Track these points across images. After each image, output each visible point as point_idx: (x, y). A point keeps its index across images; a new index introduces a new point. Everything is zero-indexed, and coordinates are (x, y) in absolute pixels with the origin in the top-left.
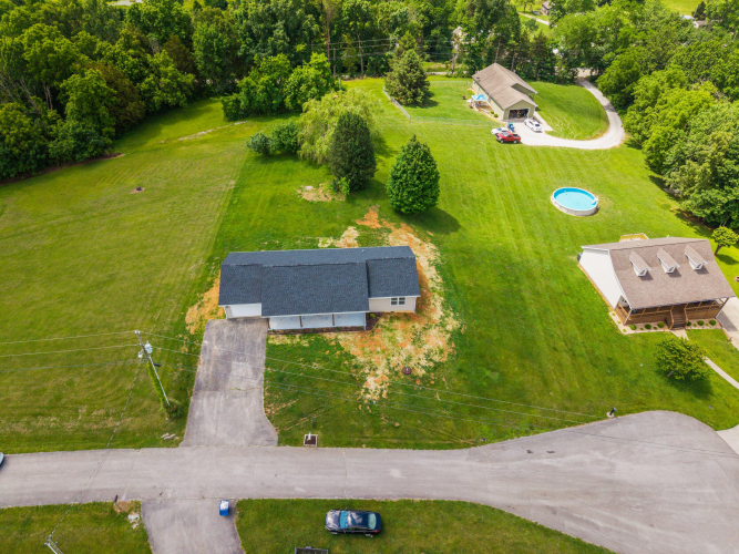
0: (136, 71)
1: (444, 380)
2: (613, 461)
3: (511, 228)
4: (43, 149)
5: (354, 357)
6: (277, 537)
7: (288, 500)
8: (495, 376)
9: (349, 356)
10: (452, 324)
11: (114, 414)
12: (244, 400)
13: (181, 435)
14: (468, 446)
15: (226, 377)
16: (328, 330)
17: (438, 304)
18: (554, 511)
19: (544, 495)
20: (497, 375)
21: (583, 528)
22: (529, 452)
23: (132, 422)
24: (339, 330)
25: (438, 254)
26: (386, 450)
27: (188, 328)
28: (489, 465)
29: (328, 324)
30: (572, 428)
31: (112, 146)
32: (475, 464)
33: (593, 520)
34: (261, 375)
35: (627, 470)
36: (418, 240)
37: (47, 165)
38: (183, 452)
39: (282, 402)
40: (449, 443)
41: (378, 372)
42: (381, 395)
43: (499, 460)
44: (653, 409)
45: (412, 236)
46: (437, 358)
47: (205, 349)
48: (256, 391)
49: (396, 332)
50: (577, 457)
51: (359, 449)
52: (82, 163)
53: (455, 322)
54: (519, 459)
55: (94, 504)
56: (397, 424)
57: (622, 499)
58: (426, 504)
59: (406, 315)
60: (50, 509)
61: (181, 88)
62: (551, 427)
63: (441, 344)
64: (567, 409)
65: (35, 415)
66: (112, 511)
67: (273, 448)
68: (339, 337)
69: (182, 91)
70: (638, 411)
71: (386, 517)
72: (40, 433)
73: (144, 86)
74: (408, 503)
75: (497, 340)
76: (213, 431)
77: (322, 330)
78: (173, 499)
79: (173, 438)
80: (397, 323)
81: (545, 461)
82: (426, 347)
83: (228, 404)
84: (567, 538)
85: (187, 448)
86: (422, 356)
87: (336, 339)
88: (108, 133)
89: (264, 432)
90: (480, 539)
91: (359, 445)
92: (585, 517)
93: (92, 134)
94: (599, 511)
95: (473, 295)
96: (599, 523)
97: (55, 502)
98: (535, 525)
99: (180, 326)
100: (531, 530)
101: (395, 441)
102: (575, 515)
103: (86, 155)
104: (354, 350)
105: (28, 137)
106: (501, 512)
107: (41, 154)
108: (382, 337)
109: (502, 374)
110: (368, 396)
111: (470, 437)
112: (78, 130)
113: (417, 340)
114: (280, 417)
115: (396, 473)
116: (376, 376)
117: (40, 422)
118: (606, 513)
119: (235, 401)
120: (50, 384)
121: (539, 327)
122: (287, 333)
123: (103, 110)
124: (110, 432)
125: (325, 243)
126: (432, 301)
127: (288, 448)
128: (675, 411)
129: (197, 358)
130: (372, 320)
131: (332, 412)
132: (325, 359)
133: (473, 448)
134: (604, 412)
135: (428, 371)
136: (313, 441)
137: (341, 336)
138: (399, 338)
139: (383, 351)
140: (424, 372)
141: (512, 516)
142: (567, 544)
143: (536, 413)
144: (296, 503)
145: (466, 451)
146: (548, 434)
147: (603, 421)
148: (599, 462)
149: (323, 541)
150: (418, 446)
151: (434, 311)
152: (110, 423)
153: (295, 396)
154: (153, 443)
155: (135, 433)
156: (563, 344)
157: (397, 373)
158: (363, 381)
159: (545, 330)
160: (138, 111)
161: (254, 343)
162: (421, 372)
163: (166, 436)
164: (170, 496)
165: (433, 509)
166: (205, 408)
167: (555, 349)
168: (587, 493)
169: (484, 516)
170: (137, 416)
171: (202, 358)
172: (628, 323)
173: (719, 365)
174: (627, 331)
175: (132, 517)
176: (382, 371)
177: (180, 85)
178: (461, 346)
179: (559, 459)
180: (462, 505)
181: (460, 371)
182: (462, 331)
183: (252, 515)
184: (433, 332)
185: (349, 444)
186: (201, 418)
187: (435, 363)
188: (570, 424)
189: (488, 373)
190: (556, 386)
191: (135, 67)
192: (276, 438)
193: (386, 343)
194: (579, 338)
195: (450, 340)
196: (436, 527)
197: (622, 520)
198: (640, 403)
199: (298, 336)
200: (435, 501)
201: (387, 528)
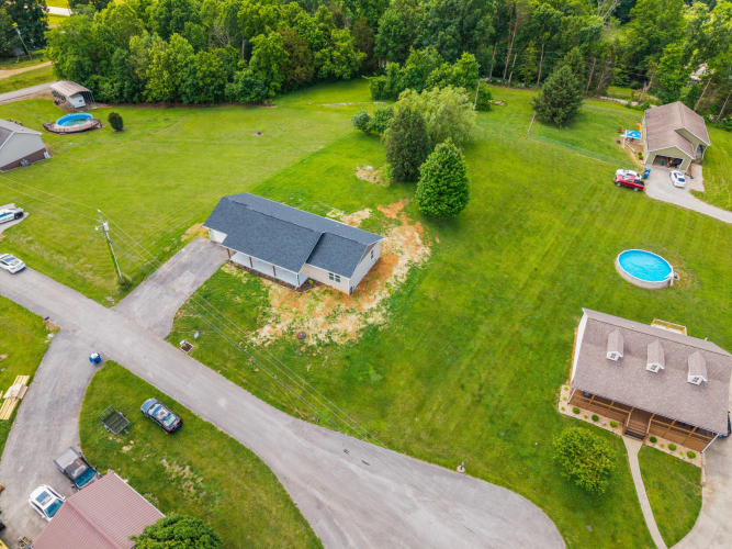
0: (317, 41)
1: (326, 357)
2: (418, 504)
3: (535, 266)
4: (221, 87)
5: (270, 306)
6: (111, 396)
8: (375, 378)
9: (267, 304)
10: (377, 319)
11: (94, 271)
12: (171, 299)
13: (117, 302)
14: (298, 416)
15: (173, 279)
16: (269, 278)
17: (379, 298)
18: (320, 505)
19: (324, 489)
20: (380, 377)
21: (332, 535)
22: (345, 451)
23: (99, 280)
24: (277, 281)
25: (426, 259)
26: (232, 383)
27: (182, 236)
28: (300, 440)
29: (270, 273)
30: (410, 458)
31: (274, 98)
32: (289, 432)
33: (347, 535)
34: (196, 288)
35: (423, 519)
36: (419, 241)
37: (224, 101)
38: (109, 313)
39: (192, 312)
40: (285, 405)
41: (278, 326)
42: (264, 343)
43: (312, 441)
44: (516, 491)
45: (417, 235)
46: (335, 338)
47: (180, 254)
48: (183, 297)
49: (320, 303)
50: (386, 481)
51: (213, 372)
52: (243, 105)
53: (380, 319)
54: (331, 451)
56: (257, 370)
57: (393, 539)
58: (222, 435)
59: (341, 293)
60: (20, 308)
61: (350, 62)
62: (390, 445)
63: (350, 329)
64: (419, 439)
65: (59, 252)
67: (160, 339)
68: (273, 287)
69: (349, 66)
70: (496, 482)
71: (187, 426)
72: (52, 263)
73: (318, 55)
74: (211, 427)
75: (409, 351)
76: (136, 309)
77: (264, 276)
78: (78, 337)
79: (111, 302)
80: (328, 297)
81: (352, 466)
82: (335, 326)
83: (160, 296)
84: (311, 533)
85: (112, 311)
86: (325, 331)
87: (269, 287)
88: (274, 86)
89: (164, 326)
90: (238, 485)
91: (215, 368)
92: (343, 529)
93: (259, 85)
94: (361, 532)
95: (423, 305)
96: (351, 542)
97: (24, 305)
98: (292, 505)
100: (286, 506)
101: (245, 381)
102: (335, 520)
103: (248, 99)
104: (275, 301)
105: (213, 75)
106: (275, 478)
107: (218, 90)
108: (305, 300)
109: (384, 380)
110: (254, 339)
111: (304, 411)
112: (248, 79)
113: (332, 317)
114: (182, 321)
115: (222, 402)
116: (274, 327)
117: (58, 257)
118: (365, 538)
119: (166, 297)
120: (81, 237)
121: (466, 361)
122: (240, 267)
123: (274, 67)
124: (84, 280)
125: (334, 214)
126: (376, 293)
127: (169, 345)
128: (540, 506)
130: (308, 285)
131: (218, 337)
132: (248, 298)
133: (301, 421)
134: (457, 464)
135: (319, 345)
136: (187, 348)
137: (275, 286)
138: (318, 309)
139: (296, 313)
140: (315, 343)
141: (280, 486)
142: (307, 537)
143: (385, 426)
144: (140, 382)
145: (291, 419)
146: (380, 449)
147: (448, 470)
148: (404, 497)
149: (135, 416)
150: (257, 394)
151: (370, 301)
152: (89, 275)
153: (204, 313)
154: (99, 299)
155: (95, 288)
156: (477, 386)
157: (292, 333)
158: (261, 327)
159: (470, 367)
160: (303, 75)
161: (211, 264)
162: (312, 342)
163: (109, 298)
164: (77, 334)
165: (226, 443)
166: (145, 292)
167: (462, 387)
168: (364, 513)
169: (259, 471)
170: (104, 278)
171: (172, 259)
172: (575, 404)
173: (650, 498)
174: (566, 410)
175: (50, 336)
176: (282, 326)
177: (349, 61)
178: (367, 339)
179: (367, 472)
180: (249, 454)
181: (348, 357)
182: (380, 329)
183: (109, 373)
184: (353, 317)
185: (209, 364)
186: (137, 297)
187: (331, 341)
188: (410, 453)
189: (372, 372)
190: (428, 416)
191: (318, 37)
192: (168, 334)
193: (304, 308)
194: (501, 392)
195: (362, 330)
196: (215, 455)
198: (508, 478)
199: (245, 272)
200: (232, 439)
201: (181, 434)
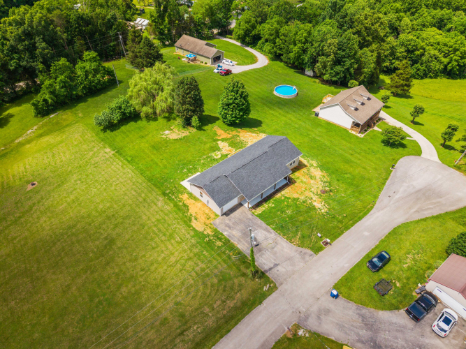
1: (337, 187)
2: (411, 183)
5: (298, 198)
6: (362, 290)
7: (348, 272)
9: (295, 200)
10: (314, 163)
11: (227, 299)
12: (279, 246)
13: (271, 282)
14: (372, 207)
18: (418, 212)
20: (349, 175)
21: (430, 211)
22: (390, 197)
23: (241, 295)
26: (353, 228)
27: (205, 233)
32: (382, 212)
33: (429, 207)
34: (272, 231)
35: (417, 184)
36: (255, 134)
38: (283, 289)
39: (295, 236)
40: (366, 210)
41: (314, 199)
42: (326, 207)
46: (326, 180)
47: (229, 236)
48: (279, 238)
49: (300, 178)
50: (402, 189)
51: (344, 234)
54: (390, 201)
55: (276, 343)
56: (345, 215)
57: (427, 194)
59: (295, 168)
62: (383, 184)
63: (321, 173)
64: (380, 174)
65: (182, 333)
66: (289, 339)
67: (316, 257)
72: (197, 340)
74: (382, 241)
76: (284, 270)
77: (272, 195)
78: (308, 310)
79: (270, 286)
81: (397, 197)
82: (317, 178)
83: (274, 253)
85: (283, 286)
86: (320, 182)
87: (283, 195)
89: (305, 253)
91: (342, 232)
92: (426, 208)
94: (426, 203)
96: (431, 207)
99: (199, 235)
100: (420, 223)
101: (351, 222)
104: (295, 196)
108: (298, 183)
109: (350, 173)
110: (323, 211)
111: (369, 204)
113: (311, 177)
114: (302, 243)
115: (366, 234)
116: (315, 201)
117: (190, 335)
118: (429, 202)
119: (275, 249)
121: (337, 149)
122: (257, 205)
124: (236, 308)
125: (217, 155)
127: (321, 253)
129: (232, 243)
132: (288, 206)
133: (375, 207)
135: (329, 187)
136: (326, 243)
137: (282, 193)
138: (305, 180)
139: (305, 189)
143: (375, 182)
144: (352, 271)
145: (374, 210)
147: (393, 172)
148: (408, 187)
152: (231, 303)
153: (297, 231)
154: (263, 296)
155: (249, 300)
156: (351, 151)
157: (320, 195)
158: (313, 206)
159: (340, 149)
161: (249, 219)
162: (327, 189)
163: (265, 288)
164: (304, 310)
165: (391, 237)
166: (264, 261)
167: (351, 154)
168: (418, 199)
169: (405, 228)
170: (240, 290)
171: (234, 241)
172: (360, 132)
174: (361, 136)
175: (301, 333)
176: (314, 197)
178: (327, 170)
181: (338, 180)
182: (320, 164)
184: (312, 170)
185: (339, 234)
187: (327, 182)
190: (368, 168)
192: (312, 252)
193: (303, 185)
195: (321, 170)
197: (434, 201)
199: (264, 204)
